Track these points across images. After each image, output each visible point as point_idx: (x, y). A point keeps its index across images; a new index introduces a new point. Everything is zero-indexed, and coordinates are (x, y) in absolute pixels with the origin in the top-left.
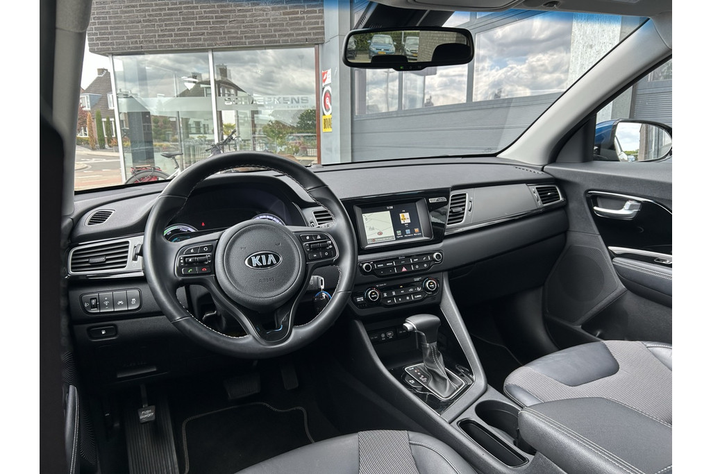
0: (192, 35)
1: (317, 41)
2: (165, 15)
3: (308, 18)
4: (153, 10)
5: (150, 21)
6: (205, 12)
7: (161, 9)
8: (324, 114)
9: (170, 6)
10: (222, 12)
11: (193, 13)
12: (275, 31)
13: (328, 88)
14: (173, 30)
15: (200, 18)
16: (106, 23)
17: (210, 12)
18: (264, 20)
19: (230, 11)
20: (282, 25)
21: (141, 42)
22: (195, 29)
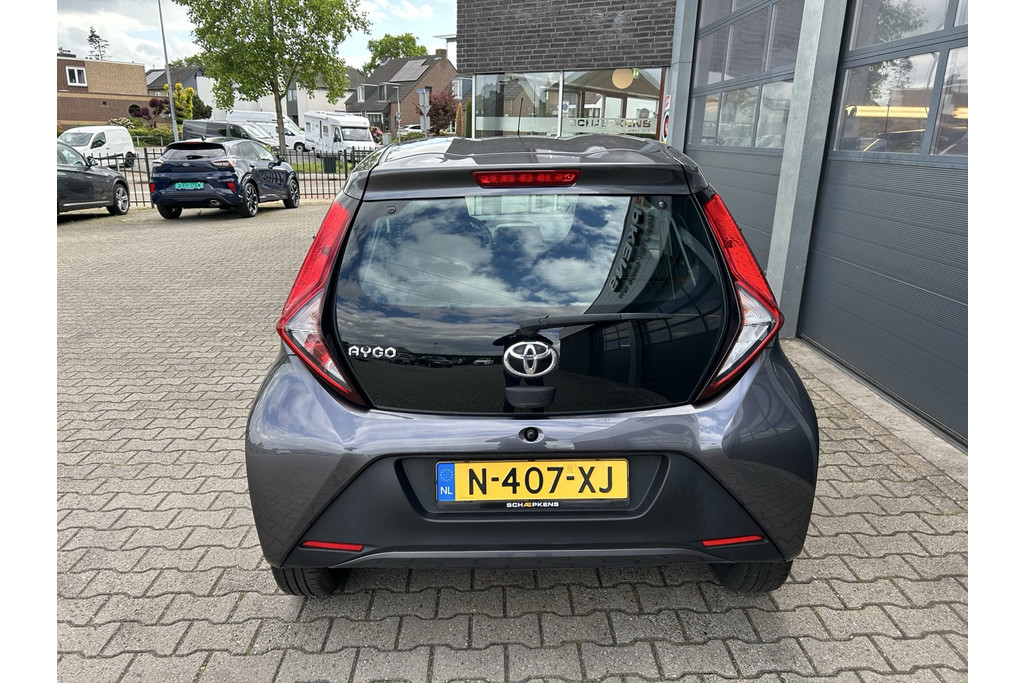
0: (546, 57)
1: (665, 65)
2: (524, 37)
3: (657, 40)
4: (514, 33)
5: (511, 43)
6: (560, 35)
7: (521, 32)
9: (526, 30)
10: (576, 34)
11: (549, 36)
12: (624, 53)
13: (667, 113)
14: (530, 52)
15: (556, 40)
16: (473, 46)
17: (565, 35)
18: (614, 43)
19: (583, 34)
20: (631, 47)
21: (501, 64)
22: (549, 51)
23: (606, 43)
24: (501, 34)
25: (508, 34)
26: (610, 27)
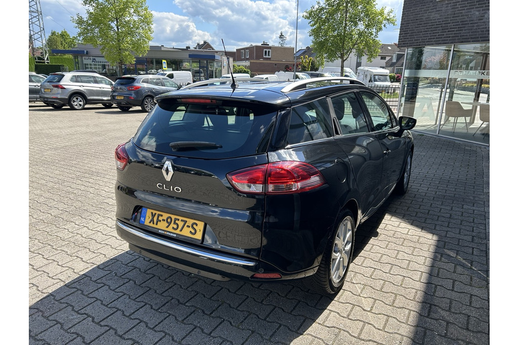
0: (443, 37)
2: (434, 28)
4: (429, 26)
5: (426, 31)
6: (453, 25)
7: (432, 25)
9: (437, 23)
10: (462, 25)
11: (447, 26)
14: (436, 36)
15: (451, 28)
16: (407, 33)
17: (456, 25)
18: (483, 28)
19: (466, 24)
21: (420, 42)
22: (447, 34)
23: (479, 29)
24: (422, 27)
25: (427, 26)
26: (482, 19)
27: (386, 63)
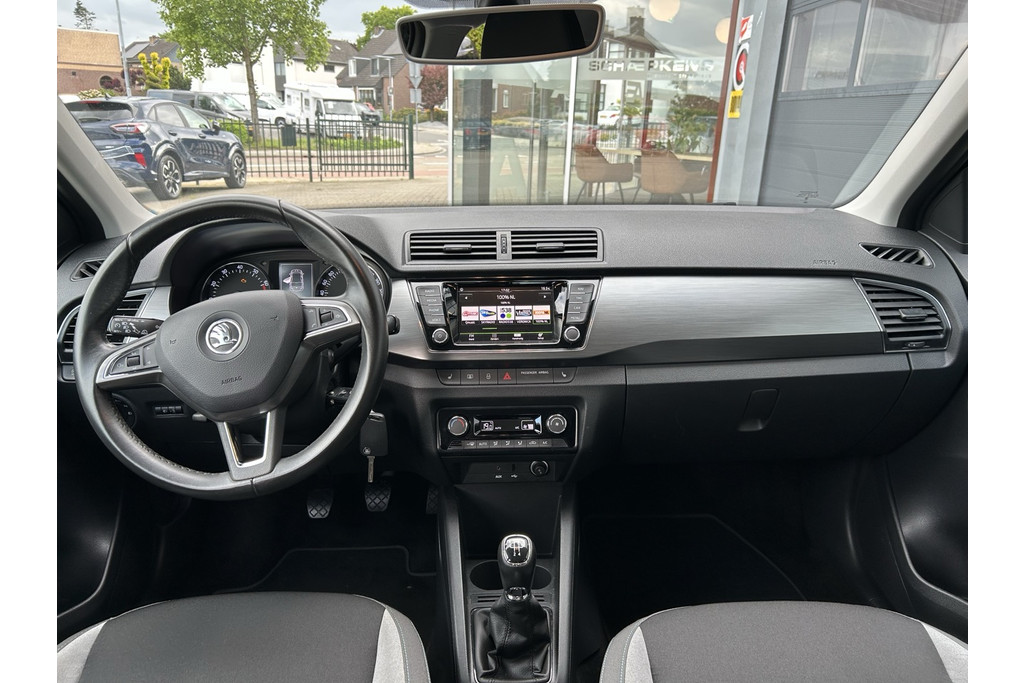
8: (733, 90)
13: (746, 46)
27: (338, 78)
